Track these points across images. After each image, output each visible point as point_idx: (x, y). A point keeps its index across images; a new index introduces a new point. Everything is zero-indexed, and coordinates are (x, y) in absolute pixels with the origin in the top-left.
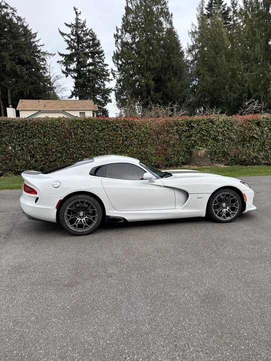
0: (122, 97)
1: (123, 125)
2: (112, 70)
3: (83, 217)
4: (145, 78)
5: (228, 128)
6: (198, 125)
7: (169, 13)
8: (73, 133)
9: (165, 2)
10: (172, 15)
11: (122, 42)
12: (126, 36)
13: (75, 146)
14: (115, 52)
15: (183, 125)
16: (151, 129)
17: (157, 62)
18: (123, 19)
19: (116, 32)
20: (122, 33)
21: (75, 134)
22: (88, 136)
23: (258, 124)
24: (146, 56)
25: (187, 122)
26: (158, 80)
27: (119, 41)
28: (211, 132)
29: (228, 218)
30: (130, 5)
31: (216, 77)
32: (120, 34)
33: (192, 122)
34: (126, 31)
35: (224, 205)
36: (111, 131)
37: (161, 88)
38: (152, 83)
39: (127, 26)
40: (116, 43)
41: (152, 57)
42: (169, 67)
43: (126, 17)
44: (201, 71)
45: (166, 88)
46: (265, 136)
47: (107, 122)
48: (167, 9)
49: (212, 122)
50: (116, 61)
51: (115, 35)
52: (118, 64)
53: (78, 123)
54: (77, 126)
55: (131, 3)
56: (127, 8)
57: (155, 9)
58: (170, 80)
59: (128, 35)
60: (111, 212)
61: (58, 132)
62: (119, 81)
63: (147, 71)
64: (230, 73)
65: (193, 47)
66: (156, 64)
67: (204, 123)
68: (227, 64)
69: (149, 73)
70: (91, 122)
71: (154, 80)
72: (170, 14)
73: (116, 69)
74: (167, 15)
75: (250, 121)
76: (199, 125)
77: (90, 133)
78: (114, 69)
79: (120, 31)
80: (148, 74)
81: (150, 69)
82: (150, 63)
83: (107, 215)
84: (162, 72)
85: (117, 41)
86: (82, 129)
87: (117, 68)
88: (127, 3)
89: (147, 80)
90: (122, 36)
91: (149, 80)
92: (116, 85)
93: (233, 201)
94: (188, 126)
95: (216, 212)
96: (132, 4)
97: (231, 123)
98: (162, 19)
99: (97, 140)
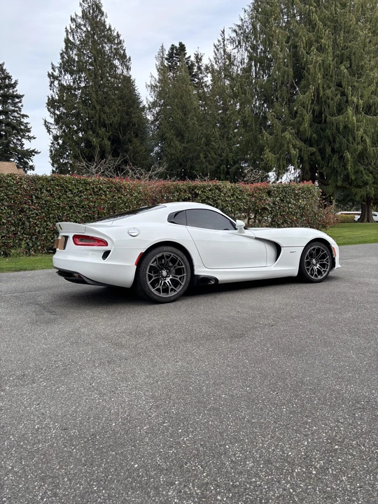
0: (61, 161)
1: (108, 188)
2: (46, 121)
3: (166, 277)
4: (98, 136)
5: (237, 197)
6: (202, 191)
7: (126, 57)
8: (34, 197)
9: (121, 41)
10: (130, 58)
11: (61, 85)
12: (66, 77)
13: (37, 214)
14: (50, 97)
15: (185, 191)
16: (146, 195)
17: (114, 117)
18: (61, 54)
19: (51, 71)
20: (61, 72)
21: (37, 198)
22: (57, 201)
23: (269, 193)
24: (98, 107)
25: (189, 188)
26: (115, 141)
27: (56, 83)
28: (218, 201)
29: (320, 277)
30: (71, 38)
31: (187, 143)
32: (56, 73)
33: (196, 188)
34: (66, 71)
35: (314, 261)
36: (91, 194)
37: (119, 151)
38: (107, 143)
39: (67, 65)
40: (51, 86)
41: (106, 109)
42: (128, 125)
43: (67, 52)
44: (167, 135)
45: (126, 151)
46: (277, 208)
47: (85, 183)
48: (124, 50)
49: (219, 190)
50: (52, 110)
51: (49, 74)
52: (54, 114)
53: (41, 181)
54: (40, 186)
55: (73, 35)
56: (67, 41)
57: (107, 48)
58: (130, 141)
59: (68, 76)
60: (200, 271)
61: (10, 193)
62: (56, 138)
63: (100, 127)
64: (203, 139)
65: (154, 104)
66: (113, 119)
67: (210, 190)
68: (200, 128)
69: (103, 129)
70: (61, 181)
71: (109, 139)
72: (128, 58)
73: (52, 121)
74: (123, 58)
75: (260, 190)
76: (205, 192)
77: (59, 198)
78: (48, 121)
79: (57, 70)
80: (102, 131)
81: (105, 126)
82: (104, 116)
83: (196, 273)
84: (120, 131)
85: (52, 83)
86: (47, 190)
87: (53, 119)
88: (67, 34)
89: (100, 139)
90: (60, 76)
91: (103, 139)
92: (52, 143)
93: (323, 257)
94: (191, 193)
95: (308, 269)
96: (73, 37)
97: (241, 191)
98: (116, 62)
99: (71, 207)
